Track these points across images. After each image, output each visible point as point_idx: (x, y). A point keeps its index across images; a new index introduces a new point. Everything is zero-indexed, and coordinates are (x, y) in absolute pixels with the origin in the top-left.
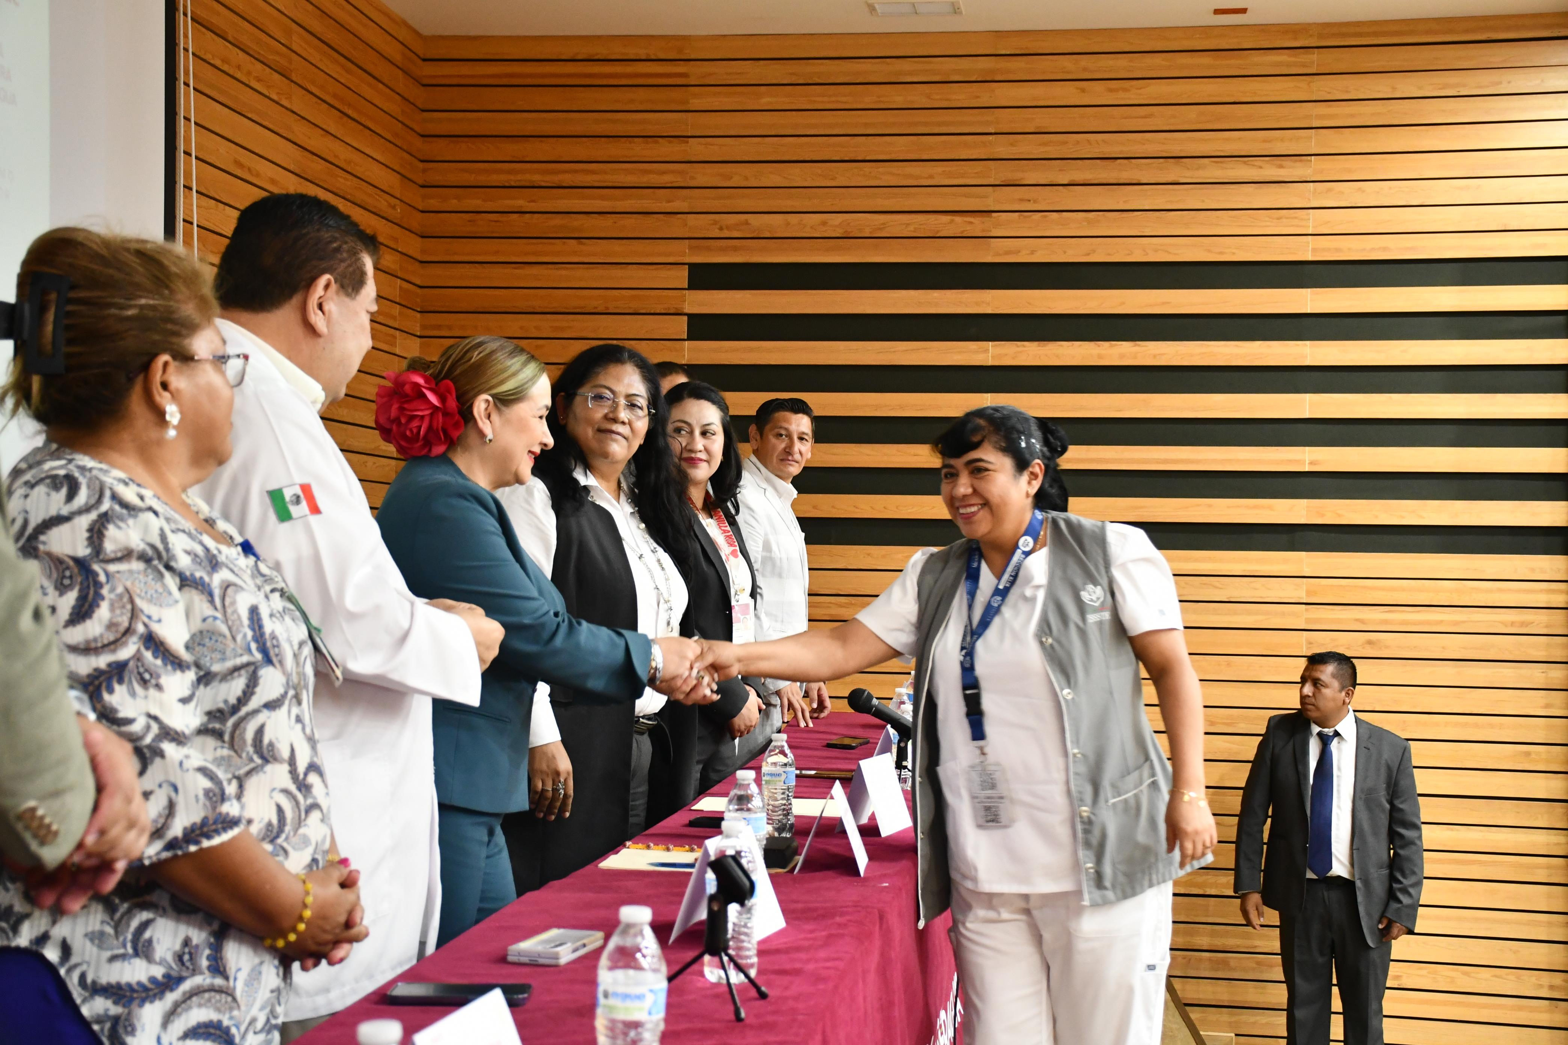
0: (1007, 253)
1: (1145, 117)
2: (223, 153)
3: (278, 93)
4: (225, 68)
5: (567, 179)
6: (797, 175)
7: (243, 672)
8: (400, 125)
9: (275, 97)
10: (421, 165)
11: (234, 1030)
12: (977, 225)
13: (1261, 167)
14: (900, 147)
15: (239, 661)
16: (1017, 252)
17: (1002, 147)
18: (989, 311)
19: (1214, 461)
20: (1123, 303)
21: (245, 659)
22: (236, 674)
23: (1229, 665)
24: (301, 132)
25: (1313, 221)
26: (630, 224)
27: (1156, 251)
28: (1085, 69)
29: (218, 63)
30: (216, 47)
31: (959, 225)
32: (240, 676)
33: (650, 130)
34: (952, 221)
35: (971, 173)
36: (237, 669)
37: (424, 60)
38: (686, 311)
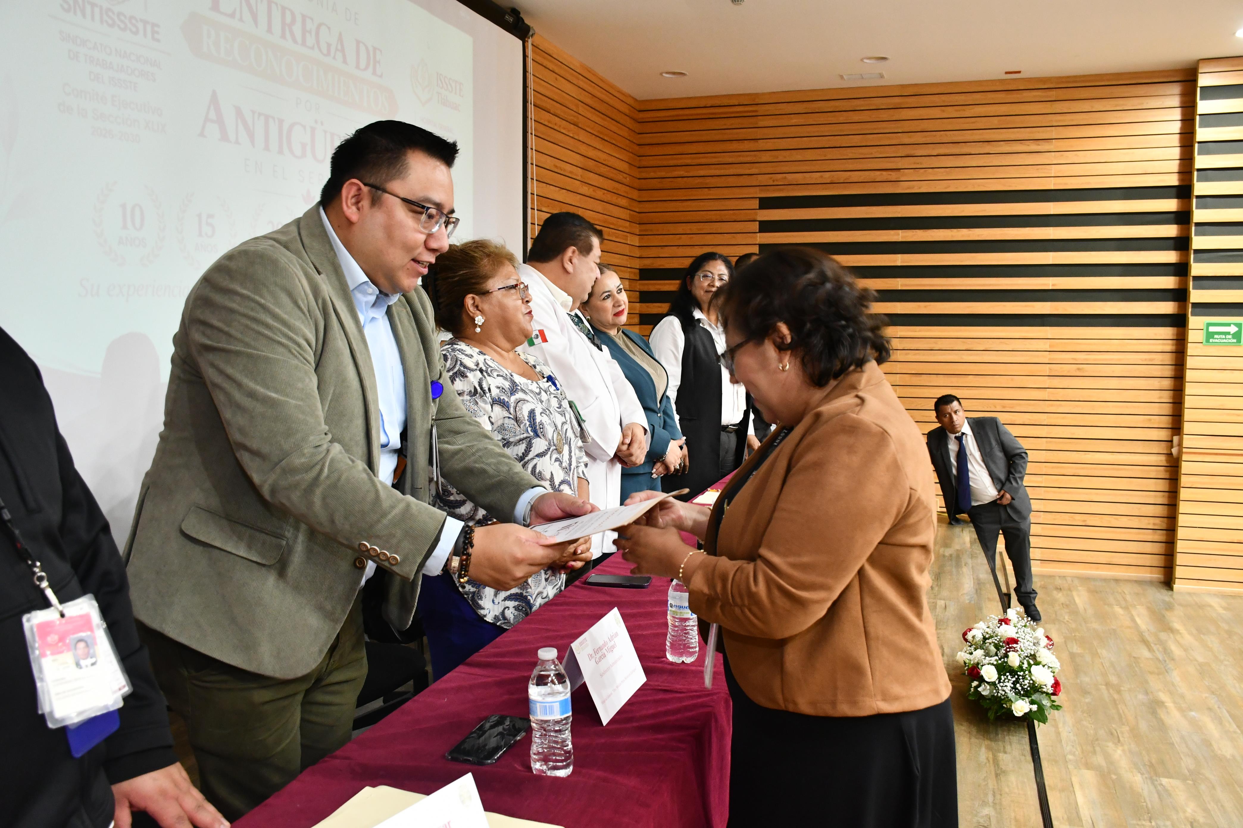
0: (909, 188)
1: (974, 123)
2: (549, 162)
3: (573, 134)
4: (550, 125)
5: (703, 161)
6: (809, 155)
7: (524, 441)
8: (628, 141)
9: (571, 135)
10: (638, 158)
11: (529, 597)
12: (893, 176)
13: (1028, 145)
14: (856, 140)
15: (522, 436)
16: (913, 188)
17: (906, 139)
18: (899, 216)
19: (1007, 285)
20: (963, 211)
21: (525, 435)
22: (521, 442)
23: (1012, 380)
24: (583, 149)
25: (1054, 170)
26: (732, 181)
27: (979, 186)
28: (944, 101)
29: (546, 123)
30: (545, 117)
31: (885, 175)
32: (523, 443)
33: (740, 137)
34: (882, 174)
35: (890, 151)
36: (521, 440)
37: (640, 111)
38: (758, 219)
